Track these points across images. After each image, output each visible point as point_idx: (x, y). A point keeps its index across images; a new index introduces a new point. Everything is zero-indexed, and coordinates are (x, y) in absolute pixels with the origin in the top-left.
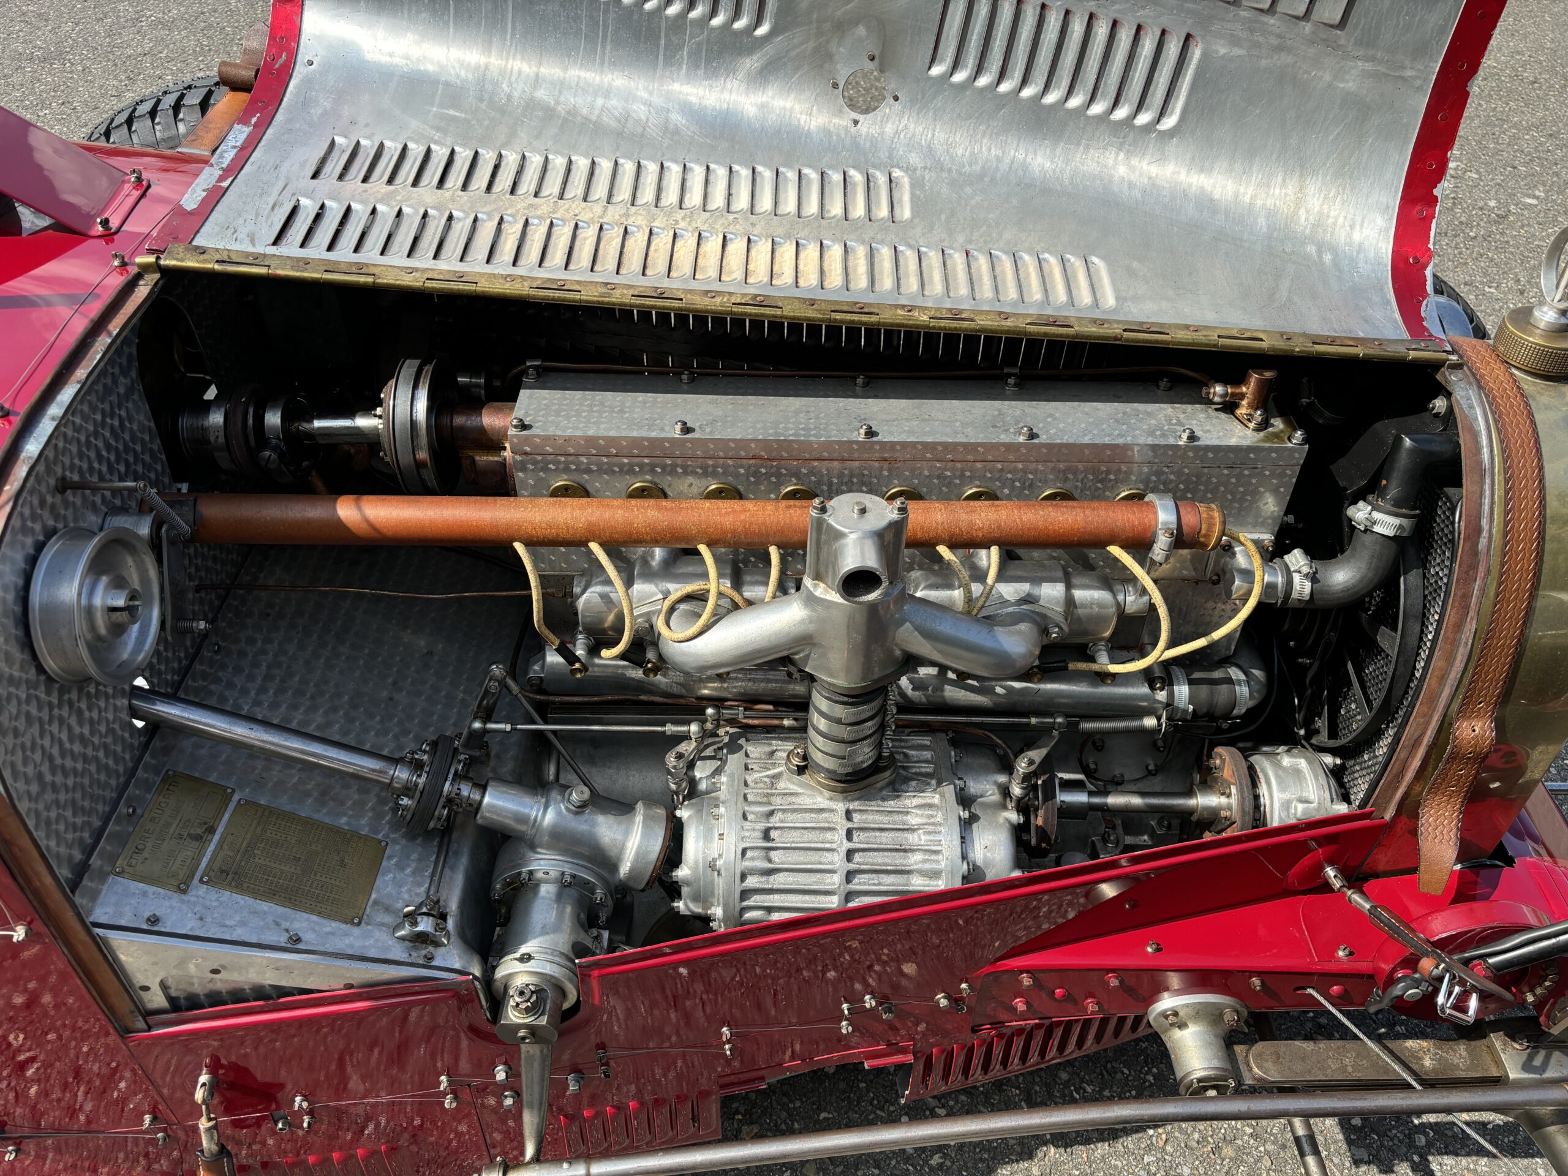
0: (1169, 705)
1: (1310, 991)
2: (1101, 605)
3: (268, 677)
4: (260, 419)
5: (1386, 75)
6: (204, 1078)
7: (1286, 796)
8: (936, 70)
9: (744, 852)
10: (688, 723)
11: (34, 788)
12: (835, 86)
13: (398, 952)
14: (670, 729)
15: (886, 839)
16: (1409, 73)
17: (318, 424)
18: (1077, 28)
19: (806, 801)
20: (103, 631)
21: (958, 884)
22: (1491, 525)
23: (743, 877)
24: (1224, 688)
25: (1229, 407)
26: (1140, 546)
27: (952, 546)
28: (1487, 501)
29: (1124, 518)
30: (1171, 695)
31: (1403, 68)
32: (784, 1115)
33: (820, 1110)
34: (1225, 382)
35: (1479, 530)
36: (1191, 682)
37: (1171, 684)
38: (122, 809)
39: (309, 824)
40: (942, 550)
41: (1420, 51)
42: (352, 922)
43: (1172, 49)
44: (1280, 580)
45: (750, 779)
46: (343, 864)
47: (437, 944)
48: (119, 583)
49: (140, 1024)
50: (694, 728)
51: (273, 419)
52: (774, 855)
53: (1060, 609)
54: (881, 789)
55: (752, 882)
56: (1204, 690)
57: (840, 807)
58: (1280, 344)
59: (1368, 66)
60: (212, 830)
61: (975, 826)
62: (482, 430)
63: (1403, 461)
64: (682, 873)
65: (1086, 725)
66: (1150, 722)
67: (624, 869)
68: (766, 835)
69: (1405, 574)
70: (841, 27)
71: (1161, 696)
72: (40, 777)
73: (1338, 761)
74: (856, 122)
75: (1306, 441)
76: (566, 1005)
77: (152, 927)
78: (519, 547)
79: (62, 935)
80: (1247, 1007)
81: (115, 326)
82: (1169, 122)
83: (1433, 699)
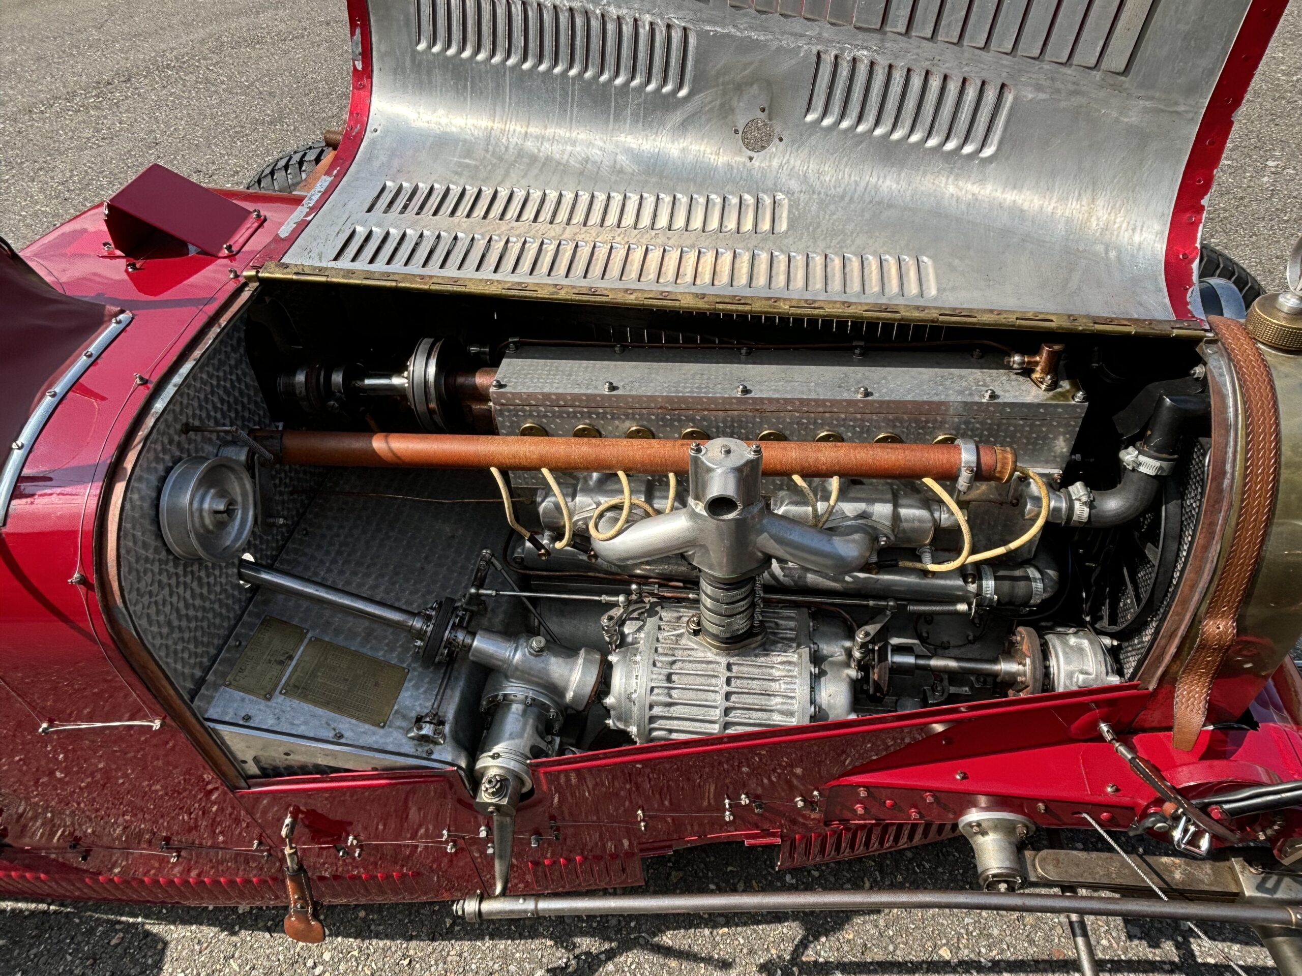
0: (979, 594)
1: (1085, 815)
2: (920, 521)
3: (339, 553)
4: (328, 378)
5: (1163, 111)
6: (288, 820)
7: (1071, 668)
8: (810, 118)
9: (652, 689)
10: (617, 594)
11: (165, 630)
12: (736, 132)
13: (409, 748)
14: (605, 598)
15: (755, 685)
16: (1181, 108)
17: (368, 382)
18: (916, 82)
19: (700, 655)
20: (211, 527)
21: (806, 722)
22: (1234, 469)
23: (651, 707)
24: (1022, 584)
25: (1027, 372)
26: (948, 478)
27: (804, 476)
28: (1230, 450)
29: (936, 457)
30: (980, 587)
31: (1176, 104)
32: (702, 866)
33: (727, 864)
34: (1022, 353)
35: (1224, 473)
36: (996, 578)
37: (981, 579)
38: (232, 642)
39: (356, 654)
40: (797, 478)
41: (1191, 90)
42: (378, 725)
43: (991, 95)
44: (1064, 505)
45: (660, 637)
46: (376, 684)
47: (436, 743)
48: (222, 494)
49: (243, 784)
50: (621, 598)
51: (337, 378)
52: (673, 692)
53: (888, 523)
54: (755, 649)
55: (657, 711)
56: (1006, 584)
57: (724, 660)
58: (1066, 324)
59: (1148, 104)
60: (291, 658)
61: (823, 679)
62: (475, 387)
63: (1164, 417)
64: (609, 701)
65: (911, 608)
66: (962, 607)
67: (570, 695)
68: (669, 678)
69: (1166, 503)
70: (739, 88)
71: (972, 587)
72: (169, 623)
73: (1115, 643)
74: (751, 159)
75: (1085, 399)
76: (525, 790)
77: (246, 722)
78: (494, 471)
79: (185, 726)
80: (1035, 823)
81: (223, 321)
82: (988, 152)
83: (1185, 602)
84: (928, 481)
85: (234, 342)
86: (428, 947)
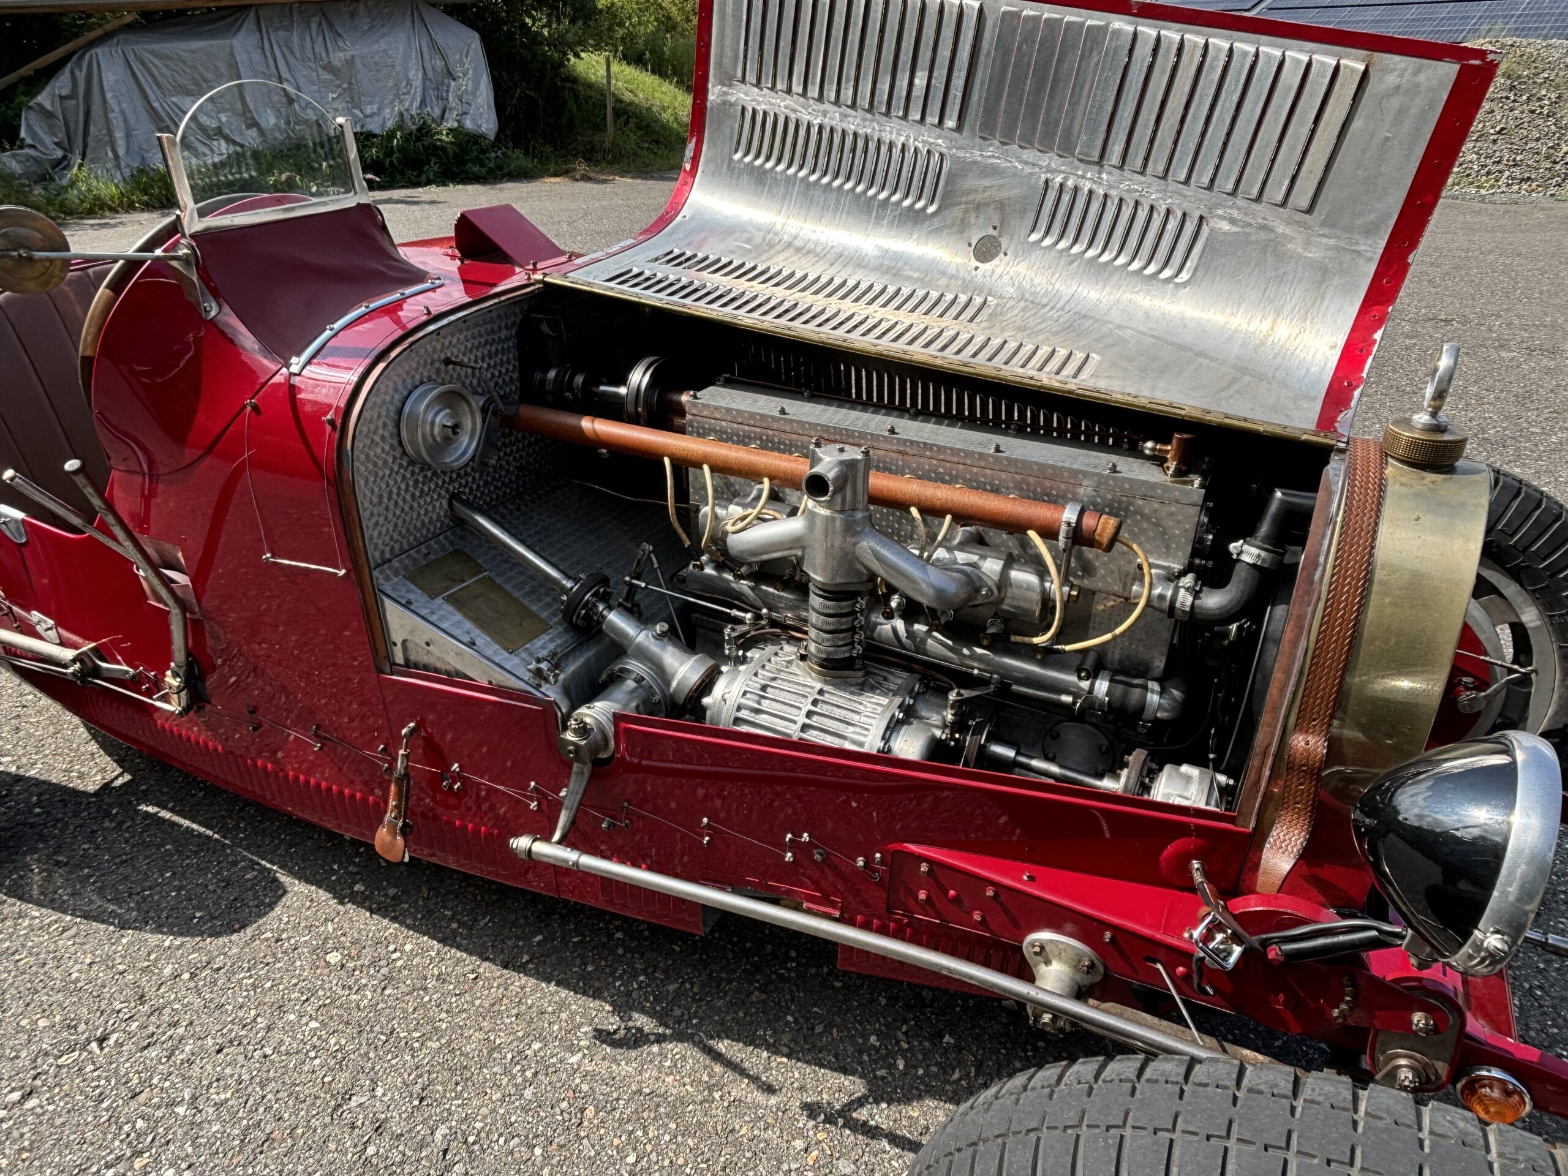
0: (1091, 691)
1: (1159, 966)
2: (1029, 588)
4: (572, 378)
5: (1344, 249)
6: (412, 725)
7: (1168, 791)
8: (1034, 237)
9: (745, 693)
10: (746, 611)
11: (375, 500)
12: (970, 245)
13: (525, 675)
14: (735, 612)
15: (838, 713)
16: (1362, 248)
17: (603, 388)
18: (1126, 213)
19: (801, 680)
20: (438, 439)
21: (872, 752)
22: (1328, 561)
23: (739, 708)
24: (1138, 691)
25: (1159, 460)
26: (1049, 533)
27: (921, 511)
28: (1326, 543)
29: (1041, 512)
30: (1092, 686)
31: (1357, 243)
34: (1157, 441)
35: (1317, 565)
36: (1111, 681)
37: (1096, 677)
38: (423, 548)
39: (516, 601)
40: (914, 511)
41: (1370, 231)
42: (506, 649)
43: (1190, 228)
44: (1169, 593)
45: (773, 659)
46: (521, 625)
47: (546, 680)
48: (455, 414)
49: (388, 669)
50: (749, 616)
51: (579, 380)
52: (763, 701)
53: (996, 578)
54: (851, 685)
55: (744, 714)
56: (1120, 688)
57: (819, 686)
58: (1197, 414)
59: (1331, 242)
60: (463, 581)
61: (905, 727)
62: (680, 404)
63: (1273, 507)
64: (706, 701)
65: (1015, 687)
66: (1067, 699)
67: (674, 684)
68: (764, 688)
69: (1274, 605)
70: (978, 207)
71: (1085, 684)
72: (381, 497)
73: (1231, 782)
74: (976, 268)
75: (1202, 486)
76: (606, 754)
77: (407, 605)
78: (667, 460)
79: (361, 585)
80: (1106, 967)
82: (1184, 276)
83: (1276, 710)
84: (1032, 534)
85: (509, 322)
86: (498, 971)
